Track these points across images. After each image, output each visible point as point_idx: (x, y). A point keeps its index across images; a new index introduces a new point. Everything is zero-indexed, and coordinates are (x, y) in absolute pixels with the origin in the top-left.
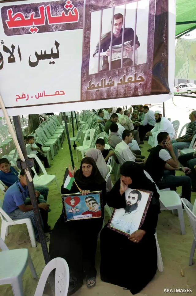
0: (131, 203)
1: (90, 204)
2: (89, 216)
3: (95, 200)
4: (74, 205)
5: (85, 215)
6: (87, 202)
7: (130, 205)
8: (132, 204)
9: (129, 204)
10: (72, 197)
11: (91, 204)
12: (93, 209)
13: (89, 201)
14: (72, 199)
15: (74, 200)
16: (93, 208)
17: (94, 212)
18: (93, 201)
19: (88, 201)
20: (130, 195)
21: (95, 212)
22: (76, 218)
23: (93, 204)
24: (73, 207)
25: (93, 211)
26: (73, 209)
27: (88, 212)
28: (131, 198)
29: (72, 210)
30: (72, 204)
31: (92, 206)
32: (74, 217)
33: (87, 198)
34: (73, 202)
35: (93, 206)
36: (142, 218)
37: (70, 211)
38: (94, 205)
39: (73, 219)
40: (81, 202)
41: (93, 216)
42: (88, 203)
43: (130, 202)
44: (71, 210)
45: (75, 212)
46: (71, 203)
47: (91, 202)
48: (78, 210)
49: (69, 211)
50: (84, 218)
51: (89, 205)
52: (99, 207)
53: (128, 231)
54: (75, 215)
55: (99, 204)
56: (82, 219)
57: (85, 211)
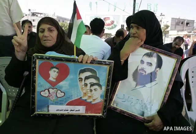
0: (145, 72)
1: (86, 85)
2: (81, 110)
3: (97, 78)
4: (55, 81)
5: (72, 107)
6: (81, 79)
7: (143, 75)
8: (147, 74)
9: (141, 72)
10: (55, 63)
11: (89, 85)
12: (90, 97)
13: (87, 78)
14: (53, 67)
15: (57, 70)
16: (89, 95)
17: (91, 102)
18: (93, 81)
19: (83, 78)
20: (143, 59)
21: (93, 103)
22: (53, 109)
23: (92, 85)
24: (53, 85)
25: (89, 101)
26: (51, 90)
27: (79, 102)
28: (145, 64)
29: (49, 91)
30: (51, 79)
31: (89, 90)
32: (50, 109)
33: (82, 71)
34: (53, 74)
35: (91, 91)
36: (165, 94)
37: (45, 94)
38: (93, 88)
39: (48, 111)
40: (70, 77)
41: (87, 110)
42: (83, 83)
43: (143, 70)
44: (47, 91)
45: (54, 98)
46: (49, 76)
47: (88, 81)
48: (60, 94)
49: (42, 93)
50: (69, 111)
51: (84, 86)
52: (101, 93)
53: (142, 114)
54: (53, 104)
55: (104, 88)
56: (66, 113)
57: (75, 98)
